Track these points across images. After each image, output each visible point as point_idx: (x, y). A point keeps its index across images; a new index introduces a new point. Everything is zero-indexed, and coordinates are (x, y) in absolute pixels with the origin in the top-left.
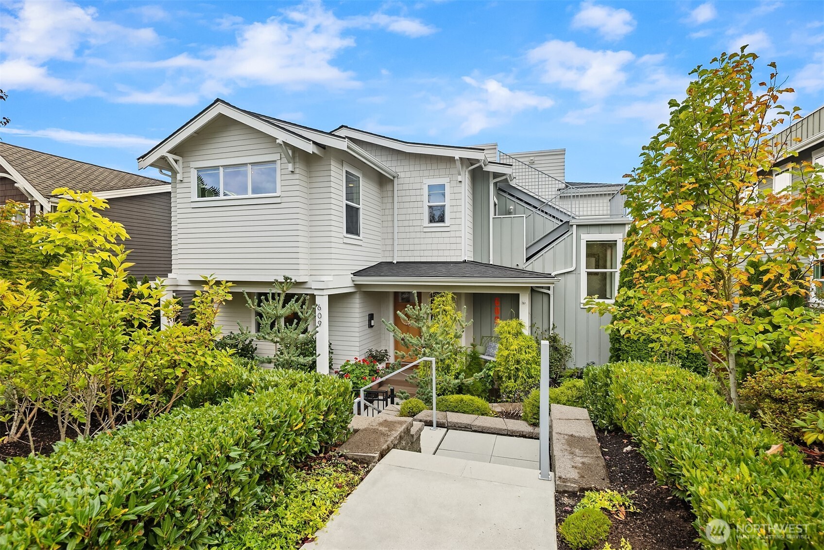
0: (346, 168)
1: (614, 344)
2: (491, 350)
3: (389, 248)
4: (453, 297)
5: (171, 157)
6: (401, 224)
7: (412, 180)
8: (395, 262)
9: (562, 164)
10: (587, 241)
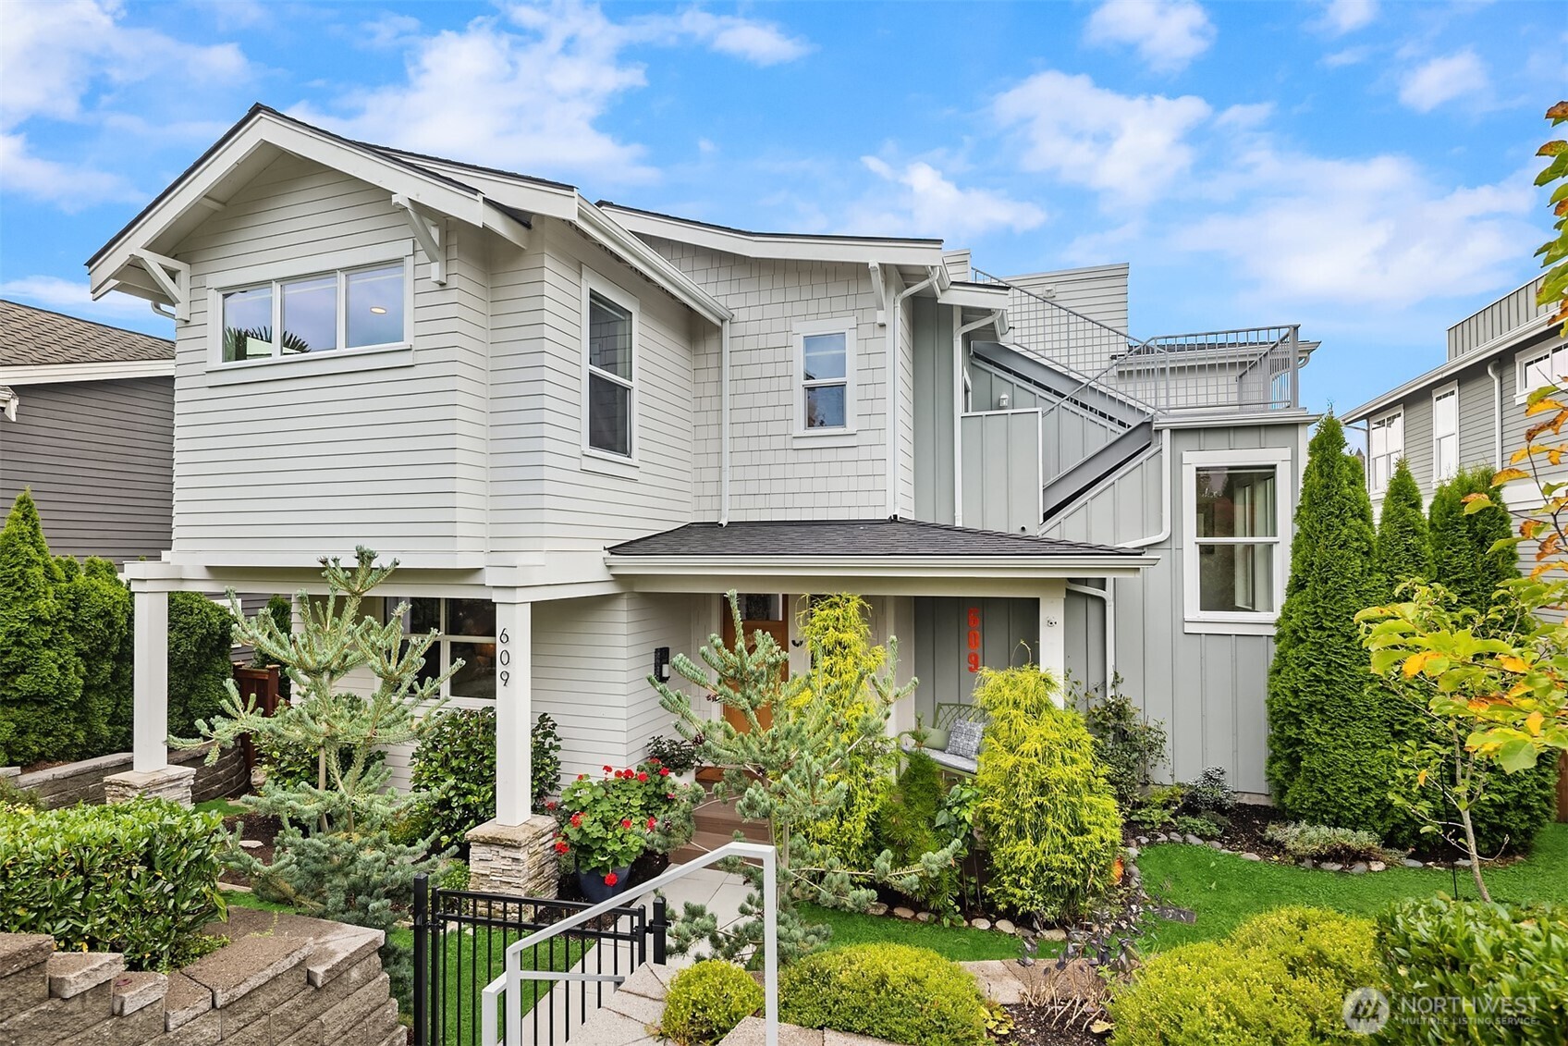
0: (591, 283)
1: (1281, 727)
2: (962, 741)
3: (711, 489)
4: (862, 609)
5: (154, 262)
6: (738, 430)
7: (765, 327)
8: (724, 522)
9: (1122, 298)
10: (1198, 469)
